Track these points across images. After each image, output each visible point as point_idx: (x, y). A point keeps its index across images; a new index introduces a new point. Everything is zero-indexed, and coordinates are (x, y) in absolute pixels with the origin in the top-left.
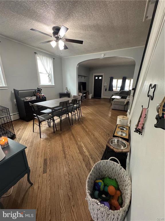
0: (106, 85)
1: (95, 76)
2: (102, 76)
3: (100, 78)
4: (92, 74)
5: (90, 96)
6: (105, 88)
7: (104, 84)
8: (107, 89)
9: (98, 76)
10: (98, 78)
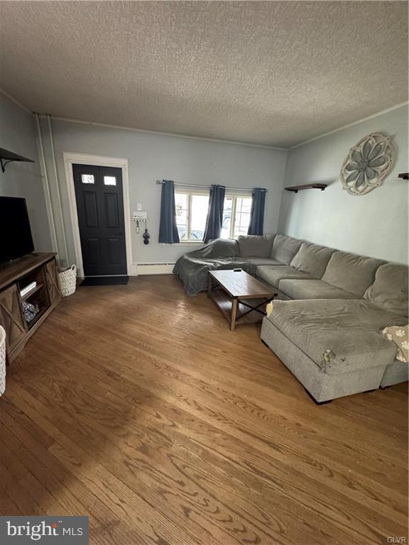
0: (144, 215)
1: (79, 170)
2: (116, 172)
3: (110, 181)
4: (59, 159)
5: (69, 281)
6: (143, 232)
7: (135, 214)
8: (150, 233)
9: (99, 172)
10: (99, 180)
